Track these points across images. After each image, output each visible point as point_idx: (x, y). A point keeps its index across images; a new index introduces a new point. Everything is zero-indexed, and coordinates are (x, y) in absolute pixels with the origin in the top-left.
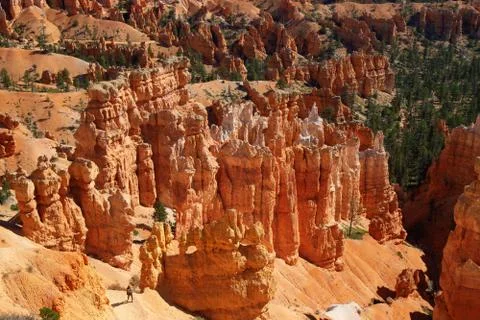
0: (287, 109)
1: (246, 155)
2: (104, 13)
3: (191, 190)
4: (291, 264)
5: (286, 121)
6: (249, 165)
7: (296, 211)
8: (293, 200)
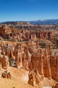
0: (48, 48)
1: (37, 55)
2: (45, 38)
3: (25, 60)
4: (49, 79)
5: (48, 50)
6: (37, 57)
7: (50, 68)
8: (49, 66)
